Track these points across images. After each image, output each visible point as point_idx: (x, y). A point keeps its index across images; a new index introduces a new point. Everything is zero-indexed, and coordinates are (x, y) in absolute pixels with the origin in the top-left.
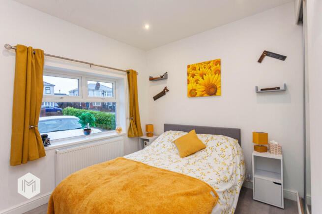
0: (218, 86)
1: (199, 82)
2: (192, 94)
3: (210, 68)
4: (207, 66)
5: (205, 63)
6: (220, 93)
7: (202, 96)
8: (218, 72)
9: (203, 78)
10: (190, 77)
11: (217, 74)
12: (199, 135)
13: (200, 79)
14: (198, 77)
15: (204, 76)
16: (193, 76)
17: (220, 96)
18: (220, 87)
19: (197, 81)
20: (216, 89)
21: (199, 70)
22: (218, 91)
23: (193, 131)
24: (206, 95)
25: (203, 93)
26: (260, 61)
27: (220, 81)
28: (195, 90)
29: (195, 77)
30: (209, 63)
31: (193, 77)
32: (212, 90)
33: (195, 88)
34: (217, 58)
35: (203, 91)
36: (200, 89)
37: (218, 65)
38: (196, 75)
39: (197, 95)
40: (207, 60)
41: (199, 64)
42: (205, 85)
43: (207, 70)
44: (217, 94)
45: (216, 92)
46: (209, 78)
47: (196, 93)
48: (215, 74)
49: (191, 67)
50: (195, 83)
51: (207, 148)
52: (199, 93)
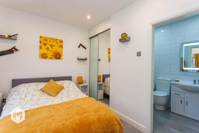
0: (61, 55)
1: (49, 49)
2: (44, 56)
3: (57, 43)
4: (55, 41)
5: (54, 39)
6: (62, 58)
7: (51, 58)
8: (61, 46)
9: (52, 48)
10: (42, 44)
11: (61, 48)
12: (56, 82)
13: (50, 48)
14: (48, 46)
15: (53, 47)
16: (45, 44)
17: (62, 59)
18: (62, 55)
19: (48, 49)
20: (60, 56)
21: (50, 42)
22: (61, 57)
23: (52, 80)
24: (54, 58)
25: (52, 57)
26: (79, 47)
27: (62, 52)
28: (46, 54)
29: (46, 46)
30: (57, 40)
31: (45, 46)
32: (58, 56)
33: (46, 53)
34: (61, 39)
35: (52, 56)
36: (50, 54)
37: (62, 43)
38: (47, 44)
39: (48, 58)
40: (56, 38)
41: (50, 38)
42: (53, 52)
43: (55, 44)
44: (61, 58)
45: (60, 57)
46: (56, 49)
47: (47, 56)
48: (60, 47)
49: (43, 38)
50: (46, 50)
51: (65, 88)
52: (49, 57)
